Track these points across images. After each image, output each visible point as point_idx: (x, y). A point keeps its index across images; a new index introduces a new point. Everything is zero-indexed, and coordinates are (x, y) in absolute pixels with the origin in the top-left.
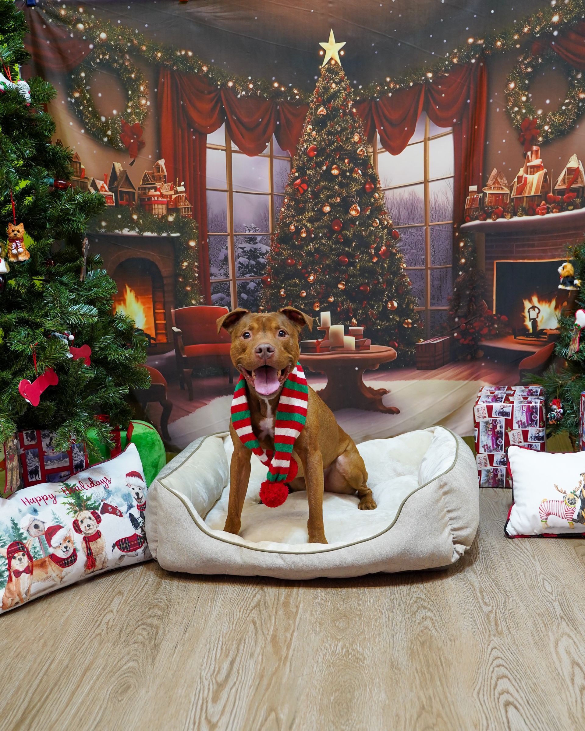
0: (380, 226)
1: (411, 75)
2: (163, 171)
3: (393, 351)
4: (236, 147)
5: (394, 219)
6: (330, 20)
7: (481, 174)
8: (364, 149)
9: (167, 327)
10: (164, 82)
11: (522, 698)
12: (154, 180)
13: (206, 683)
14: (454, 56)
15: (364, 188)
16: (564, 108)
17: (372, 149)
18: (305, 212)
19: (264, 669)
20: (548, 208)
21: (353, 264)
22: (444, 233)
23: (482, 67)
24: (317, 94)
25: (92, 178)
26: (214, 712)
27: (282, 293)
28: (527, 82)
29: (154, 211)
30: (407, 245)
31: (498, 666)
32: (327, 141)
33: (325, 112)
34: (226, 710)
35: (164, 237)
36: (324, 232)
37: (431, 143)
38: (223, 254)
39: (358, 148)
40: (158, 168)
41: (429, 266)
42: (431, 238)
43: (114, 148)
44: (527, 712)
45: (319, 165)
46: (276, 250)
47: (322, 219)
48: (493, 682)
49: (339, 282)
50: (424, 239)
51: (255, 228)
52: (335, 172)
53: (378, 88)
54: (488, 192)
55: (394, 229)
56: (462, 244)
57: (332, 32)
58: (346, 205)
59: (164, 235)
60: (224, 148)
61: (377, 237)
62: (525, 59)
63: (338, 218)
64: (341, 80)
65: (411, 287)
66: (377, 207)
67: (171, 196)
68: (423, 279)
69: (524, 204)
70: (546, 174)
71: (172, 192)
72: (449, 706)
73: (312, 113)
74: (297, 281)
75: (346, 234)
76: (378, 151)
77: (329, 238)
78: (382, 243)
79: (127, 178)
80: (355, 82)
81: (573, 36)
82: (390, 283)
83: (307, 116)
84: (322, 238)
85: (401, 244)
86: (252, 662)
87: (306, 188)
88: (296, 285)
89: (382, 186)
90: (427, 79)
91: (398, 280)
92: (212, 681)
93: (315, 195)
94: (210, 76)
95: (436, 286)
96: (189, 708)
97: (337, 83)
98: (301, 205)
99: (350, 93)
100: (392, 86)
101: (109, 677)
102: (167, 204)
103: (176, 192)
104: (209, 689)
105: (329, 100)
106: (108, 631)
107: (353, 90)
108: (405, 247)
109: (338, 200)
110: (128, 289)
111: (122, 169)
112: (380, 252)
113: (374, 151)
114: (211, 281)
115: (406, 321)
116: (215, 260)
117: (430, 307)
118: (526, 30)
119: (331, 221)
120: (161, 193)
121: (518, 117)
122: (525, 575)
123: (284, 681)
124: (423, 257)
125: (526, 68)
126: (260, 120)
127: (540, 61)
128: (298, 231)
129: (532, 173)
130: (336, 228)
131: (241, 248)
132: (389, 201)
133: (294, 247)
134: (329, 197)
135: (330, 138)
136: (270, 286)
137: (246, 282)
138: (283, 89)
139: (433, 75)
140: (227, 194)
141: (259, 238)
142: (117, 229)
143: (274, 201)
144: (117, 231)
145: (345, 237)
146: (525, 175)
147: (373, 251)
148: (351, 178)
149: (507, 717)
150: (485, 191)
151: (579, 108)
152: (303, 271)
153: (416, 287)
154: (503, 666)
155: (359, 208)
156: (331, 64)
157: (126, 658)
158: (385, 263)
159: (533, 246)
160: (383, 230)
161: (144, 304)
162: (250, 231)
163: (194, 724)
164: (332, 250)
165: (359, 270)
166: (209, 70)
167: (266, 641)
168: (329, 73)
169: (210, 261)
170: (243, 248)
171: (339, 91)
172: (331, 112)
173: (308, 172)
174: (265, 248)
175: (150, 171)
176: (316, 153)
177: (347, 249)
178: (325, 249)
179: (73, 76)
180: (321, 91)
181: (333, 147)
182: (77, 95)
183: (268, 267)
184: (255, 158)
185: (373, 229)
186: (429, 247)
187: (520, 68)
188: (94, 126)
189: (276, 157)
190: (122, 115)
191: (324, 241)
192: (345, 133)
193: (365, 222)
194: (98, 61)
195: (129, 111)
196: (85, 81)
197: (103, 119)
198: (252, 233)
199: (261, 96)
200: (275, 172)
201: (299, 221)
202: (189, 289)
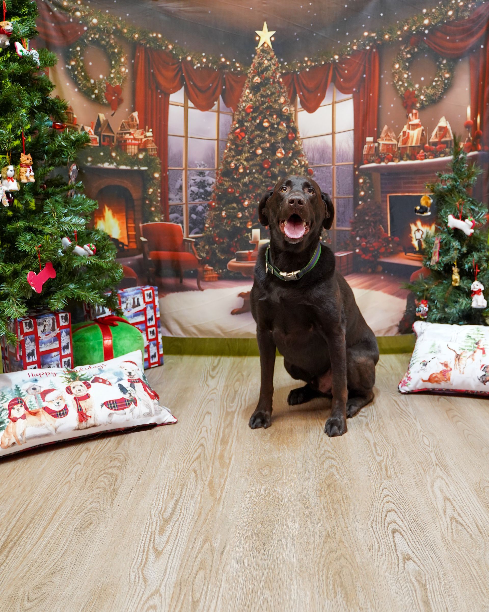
0: (299, 165)
1: (323, 56)
2: (136, 121)
4: (192, 104)
5: (310, 160)
6: (264, 15)
7: (375, 129)
8: (288, 108)
9: (137, 237)
10: (139, 56)
11: (405, 526)
12: (129, 127)
13: (154, 519)
14: (354, 44)
15: (287, 137)
16: (434, 84)
17: (294, 108)
18: (242, 154)
20: (425, 155)
22: (346, 171)
23: (374, 52)
24: (254, 67)
25: (82, 125)
26: (160, 542)
27: (223, 214)
28: (407, 64)
29: (128, 151)
30: (319, 180)
31: (388, 502)
32: (260, 102)
33: (259, 81)
34: (170, 540)
35: (136, 170)
36: (256, 169)
37: (338, 106)
38: (179, 184)
39: (284, 107)
40: (132, 118)
41: (335, 196)
42: (337, 175)
43: (99, 103)
44: (409, 537)
45: (254, 119)
46: (220, 181)
47: (255, 159)
48: (384, 515)
50: (331, 176)
51: (204, 165)
52: (266, 124)
53: (299, 65)
54: (381, 142)
55: (309, 167)
56: (361, 181)
57: (265, 24)
58: (274, 149)
59: (136, 168)
60: (183, 105)
61: (297, 173)
62: (406, 48)
63: (269, 158)
64: (272, 58)
66: (296, 151)
67: (141, 139)
69: (408, 152)
70: (423, 131)
71: (142, 137)
73: (249, 81)
74: (235, 205)
75: (273, 171)
76: (298, 110)
77: (261, 173)
79: (109, 125)
80: (282, 60)
81: (439, 34)
83: (245, 83)
84: (255, 173)
85: (315, 178)
86: (193, 502)
87: (244, 136)
88: (234, 208)
89: (301, 135)
90: (334, 60)
92: (160, 518)
93: (251, 141)
94: (174, 52)
95: (340, 212)
96: (140, 540)
97: (268, 60)
98: (240, 148)
99: (278, 67)
100: (309, 64)
102: (139, 145)
103: (146, 137)
104: (157, 523)
105: (262, 72)
107: (280, 65)
109: (268, 145)
110: (107, 209)
111: (105, 119)
113: (295, 110)
114: (169, 204)
116: (173, 188)
117: (336, 228)
118: (406, 28)
119: (262, 160)
120: (134, 137)
121: (402, 89)
122: (408, 432)
124: (330, 189)
125: (407, 54)
126: (211, 85)
127: (416, 50)
128: (237, 168)
129: (413, 129)
130: (266, 166)
132: (306, 146)
133: (233, 179)
134: (261, 143)
135: (262, 99)
136: (214, 209)
137: (195, 206)
138: (228, 63)
139: (339, 57)
140: (183, 139)
141: (207, 173)
142: (99, 163)
143: (220, 145)
144: (99, 165)
145: (273, 173)
146: (408, 131)
148: (278, 129)
150: (379, 142)
151: (445, 84)
155: (283, 152)
156: (264, 47)
157: (90, 500)
159: (415, 183)
160: (301, 168)
161: (119, 219)
162: (200, 166)
163: (144, 552)
164: (262, 182)
166: (173, 48)
167: (204, 485)
168: (263, 52)
169: (169, 189)
170: (194, 180)
171: (270, 66)
172: (264, 81)
173: (245, 124)
174: (211, 180)
175: (126, 121)
176: (252, 110)
177: (274, 182)
178: (257, 181)
179: (71, 50)
180: (256, 65)
181: (265, 106)
182: (73, 63)
183: (213, 194)
184: (206, 112)
185: (294, 167)
186: (335, 181)
187: (402, 54)
188: (85, 86)
189: (222, 113)
190: (107, 78)
191: (256, 176)
192: (274, 96)
193: (287, 162)
194: (90, 39)
195: (112, 76)
196: (79, 54)
197: (92, 81)
198: (202, 168)
199: (212, 67)
200: (221, 123)
201: (238, 160)
202: (153, 209)
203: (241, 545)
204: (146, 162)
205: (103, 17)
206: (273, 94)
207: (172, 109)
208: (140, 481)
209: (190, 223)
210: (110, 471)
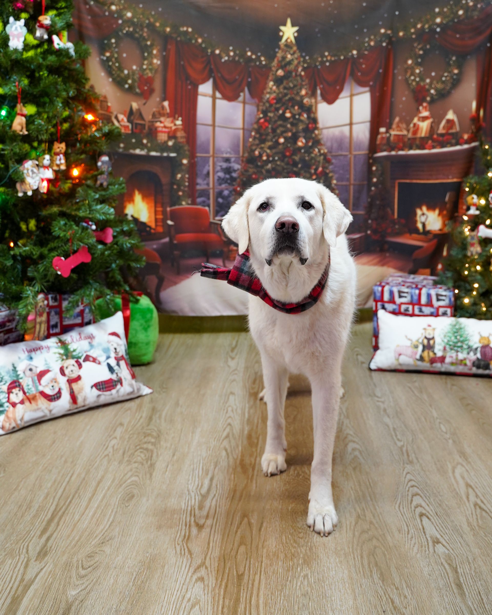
0: (318, 154)
1: (342, 51)
2: (166, 110)
4: (220, 95)
5: (329, 149)
6: (288, 12)
7: (388, 121)
8: (309, 100)
9: (164, 221)
10: (170, 49)
11: (432, 510)
12: (160, 115)
14: (372, 40)
15: (308, 127)
16: (443, 79)
17: (314, 100)
18: (266, 142)
19: (236, 484)
20: (433, 145)
22: (362, 160)
23: (390, 49)
24: (277, 61)
25: (115, 113)
26: (200, 517)
28: (419, 60)
29: (158, 138)
30: (337, 168)
31: (413, 486)
32: (283, 94)
33: (282, 74)
35: (165, 157)
36: (279, 156)
37: (355, 98)
38: (206, 170)
39: (305, 99)
40: (163, 107)
41: (352, 183)
42: (354, 163)
43: (133, 92)
44: (437, 521)
45: (277, 109)
46: (245, 168)
47: (278, 147)
48: (410, 498)
50: (349, 164)
51: (230, 152)
52: (288, 115)
53: (319, 59)
54: (393, 133)
55: (328, 156)
56: (374, 168)
57: (289, 20)
58: (295, 138)
59: (165, 154)
60: (211, 96)
61: (316, 161)
62: (418, 45)
63: (290, 147)
64: (294, 53)
66: (316, 140)
67: (171, 127)
68: (348, 192)
69: (417, 142)
70: (432, 123)
71: (172, 125)
72: (378, 516)
73: (273, 74)
75: (295, 159)
76: (318, 102)
77: (283, 161)
78: (320, 165)
79: (141, 114)
80: (304, 54)
81: (450, 32)
83: (269, 76)
84: (277, 161)
85: (333, 166)
87: (267, 126)
89: (320, 125)
90: (353, 55)
92: (198, 493)
93: (274, 130)
94: (203, 46)
95: (356, 197)
96: (181, 513)
97: (291, 55)
98: (264, 137)
99: (300, 61)
100: (329, 58)
101: (117, 488)
102: (169, 133)
103: (175, 125)
104: (195, 499)
105: (286, 65)
106: (114, 453)
107: (302, 59)
109: (290, 134)
110: (137, 193)
111: (137, 107)
112: (318, 172)
113: (316, 102)
114: (197, 189)
116: (201, 174)
118: (419, 26)
119: (284, 149)
120: (164, 125)
121: (414, 83)
124: (348, 176)
125: (419, 51)
126: (237, 77)
127: (428, 47)
128: (261, 155)
129: (423, 121)
130: (288, 154)
131: (219, 166)
132: (325, 136)
133: (257, 166)
134: (283, 132)
136: (239, 193)
137: (222, 190)
138: (254, 57)
139: (357, 52)
140: (211, 128)
141: (233, 160)
142: (131, 149)
143: (245, 134)
144: (131, 151)
145: (294, 161)
146: (418, 123)
147: (313, 171)
148: (299, 120)
149: (422, 525)
150: (391, 133)
151: (454, 80)
154: (416, 486)
155: (304, 141)
156: (287, 42)
157: (130, 474)
158: (321, 179)
159: (423, 171)
160: (320, 156)
161: (148, 203)
162: (226, 153)
163: (186, 525)
164: (284, 169)
166: (203, 42)
168: (287, 47)
169: (196, 175)
170: (221, 166)
171: (293, 60)
172: (287, 74)
173: (269, 114)
174: (237, 166)
175: (157, 110)
176: (275, 101)
177: (295, 169)
178: (279, 168)
179: (106, 42)
180: (280, 59)
181: (287, 98)
182: (108, 54)
183: (238, 180)
184: (233, 103)
185: (313, 155)
186: (352, 169)
187: (415, 51)
188: (119, 76)
189: (248, 103)
190: (140, 70)
191: (278, 163)
192: (296, 89)
193: (308, 151)
194: (125, 32)
195: (145, 67)
196: (114, 45)
197: (126, 72)
198: (228, 155)
199: (239, 61)
200: (246, 114)
201: (262, 148)
202: (181, 193)
203: (277, 523)
204: (175, 148)
205: (137, 11)
207: (200, 99)
208: (175, 457)
209: (216, 206)
210: (145, 446)
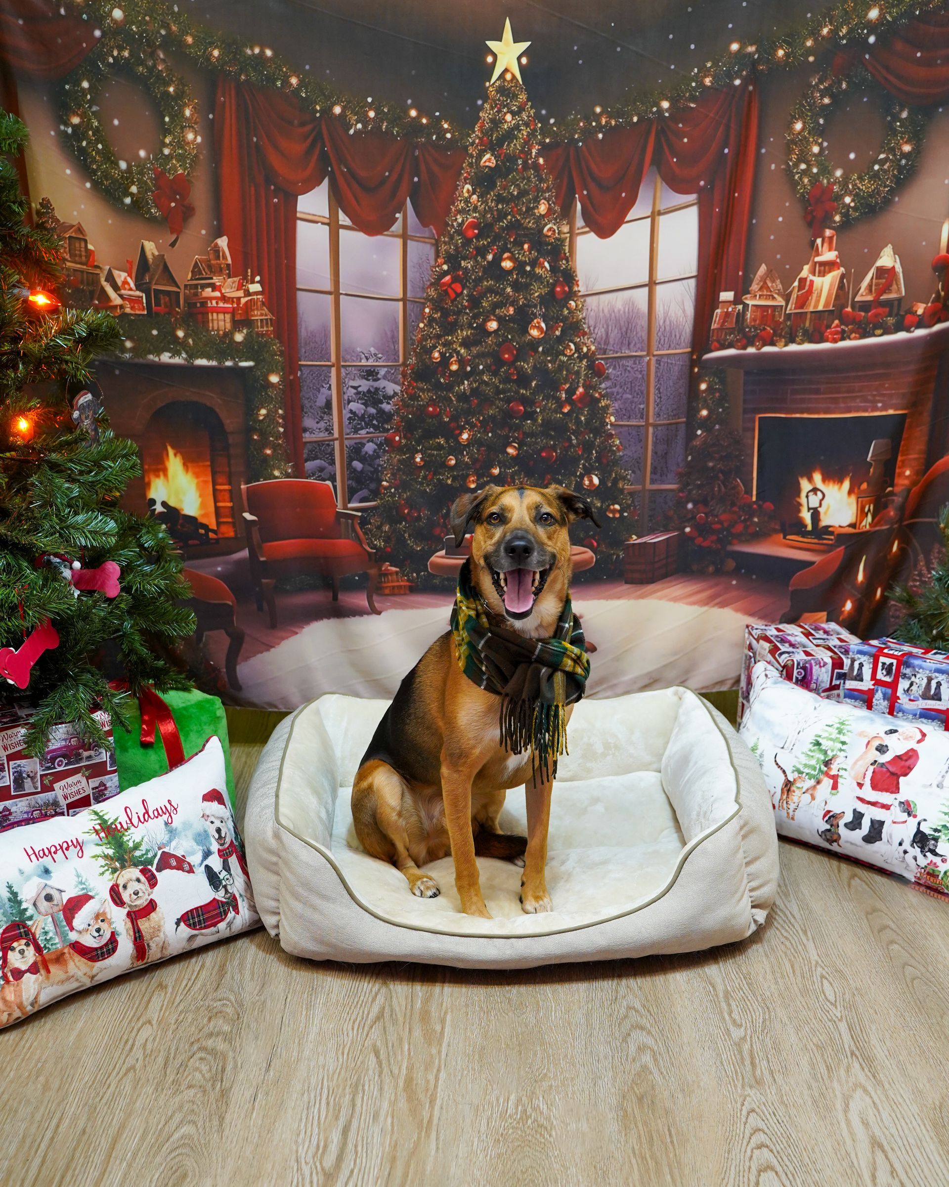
0: (576, 355)
1: (635, 103)
2: (225, 258)
3: (590, 554)
4: (347, 219)
5: (599, 343)
6: (506, 1)
7: (740, 273)
8: (555, 227)
9: (236, 513)
10: (225, 102)
12: (211, 272)
13: (307, 1171)
14: (708, 72)
15: (552, 293)
16: (876, 167)
17: (568, 227)
18: (456, 330)
19: (396, 1141)
20: (843, 331)
21: (531, 415)
22: (676, 368)
23: (750, 92)
24: (481, 131)
25: (108, 267)
27: (418, 460)
28: (822, 121)
29: (211, 325)
30: (618, 387)
31: (760, 1146)
32: (495, 213)
33: (493, 163)
35: (229, 368)
36: (486, 363)
37: (662, 220)
38: (324, 397)
39: (546, 225)
40: (217, 250)
41: (651, 421)
42: (656, 376)
43: (143, 216)
45: (482, 252)
46: (411, 390)
47: (485, 341)
48: (753, 1179)
49: (509, 444)
50: (645, 377)
51: (375, 355)
52: (507, 264)
53: (581, 124)
54: (751, 303)
55: (598, 359)
56: (704, 386)
57: (508, 23)
58: (523, 319)
59: (229, 363)
60: (327, 221)
61: (571, 373)
62: (822, 81)
63: (511, 340)
64: (521, 109)
65: (621, 453)
66: (572, 323)
67: (239, 299)
68: (640, 441)
69: (807, 324)
70: (843, 277)
71: (240, 293)
73: (472, 163)
74: (442, 441)
75: (523, 367)
76: (577, 231)
77: (495, 373)
78: (578, 382)
79: (166, 267)
80: (544, 112)
81: (900, 46)
82: (588, 447)
83: (463, 169)
84: (483, 372)
85: (608, 384)
86: (377, 1130)
87: (459, 291)
88: (440, 447)
89: (582, 288)
90: (660, 111)
91: (602, 443)
92: (316, 1168)
93: (475, 302)
94: (304, 95)
95: (659, 453)
97: (513, 114)
98: (452, 318)
99: (535, 130)
100: (604, 121)
101: (151, 1154)
102: (233, 312)
103: (248, 293)
104: (311, 1182)
105: (500, 142)
106: (146, 1062)
107: (540, 125)
108: (615, 390)
109: (511, 311)
110: (171, 452)
111: (156, 253)
112: (574, 397)
113: (571, 231)
114: (304, 440)
115: (612, 507)
116: (311, 407)
117: (649, 486)
118: (825, 31)
119: (499, 345)
120: (222, 294)
121: (807, 181)
122: (793, 967)
123: (429, 1168)
124: (642, 406)
125: (823, 96)
126: (387, 174)
127: (844, 85)
128: (445, 361)
129: (822, 274)
130: (506, 356)
131: (352, 387)
132: (592, 313)
133: (438, 386)
134: (496, 306)
135: (500, 206)
136: (399, 449)
137: (360, 443)
138: (424, 121)
139: (671, 105)
140: (330, 298)
141: (383, 372)
142: (150, 353)
143: (408, 311)
144: (151, 357)
145: (520, 372)
146: (811, 277)
147: (564, 396)
148: (532, 275)
150: (747, 302)
151: (901, 169)
152: (453, 425)
153: (630, 454)
154: (767, 1147)
155: (543, 325)
156: (505, 80)
157: (178, 1117)
158: (582, 414)
159: (817, 391)
160: (581, 361)
161: (197, 475)
162: (367, 359)
164: (498, 392)
165: (541, 425)
166: (301, 83)
167: (396, 1087)
168: (502, 95)
169: (302, 408)
170: (355, 388)
171: (517, 127)
172: (504, 163)
173: (463, 263)
174: (391, 388)
175: (204, 257)
176: (476, 231)
177: (522, 391)
178: (488, 390)
179: (67, 87)
180: (487, 126)
181: (505, 223)
182: (76, 120)
183: (396, 417)
184: (379, 238)
185: (565, 359)
186: (652, 390)
187: (813, 97)
188: (106, 176)
189: (413, 238)
190: (155, 158)
191: (485, 378)
192: (525, 200)
193: (552, 348)
194: (111, 60)
195: (166, 151)
196: (89, 97)
197: (123, 165)
198: (371, 362)
199: (388, 132)
200: (409, 264)
201: (447, 344)
202: (268, 452)
205: (136, 5)
206: (523, 193)
207: (303, 230)
208: (272, 1073)
209: (349, 479)
210: (210, 1043)
